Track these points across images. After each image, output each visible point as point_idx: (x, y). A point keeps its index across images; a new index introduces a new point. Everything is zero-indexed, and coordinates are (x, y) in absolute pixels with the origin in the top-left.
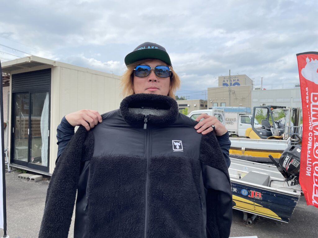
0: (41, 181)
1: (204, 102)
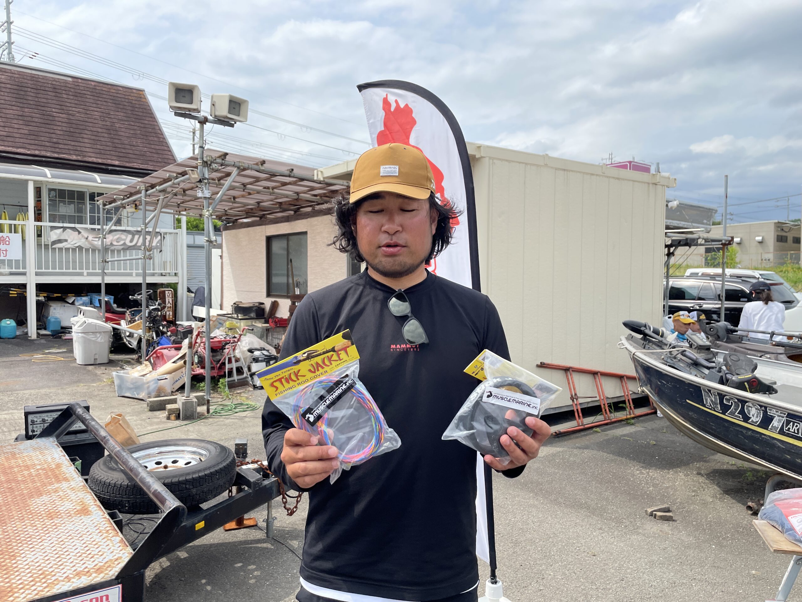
1: (791, 229)
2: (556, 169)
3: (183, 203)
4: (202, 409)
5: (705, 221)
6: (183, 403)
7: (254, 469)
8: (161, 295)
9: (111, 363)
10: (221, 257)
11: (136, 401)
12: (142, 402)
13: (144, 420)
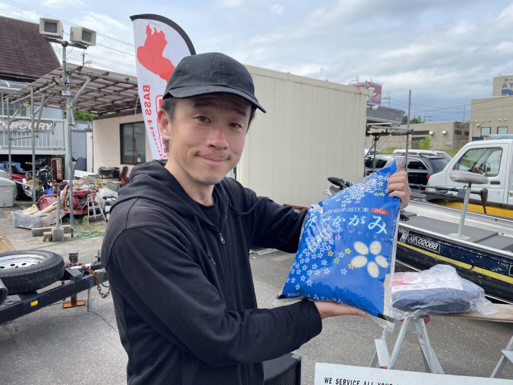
1: (463, 127)
2: (296, 82)
3: (62, 101)
4: (69, 235)
5: (397, 119)
6: (54, 231)
7: (79, 269)
8: (54, 163)
9: (15, 206)
10: (92, 137)
11: (26, 230)
12: (30, 231)
13: (28, 242)
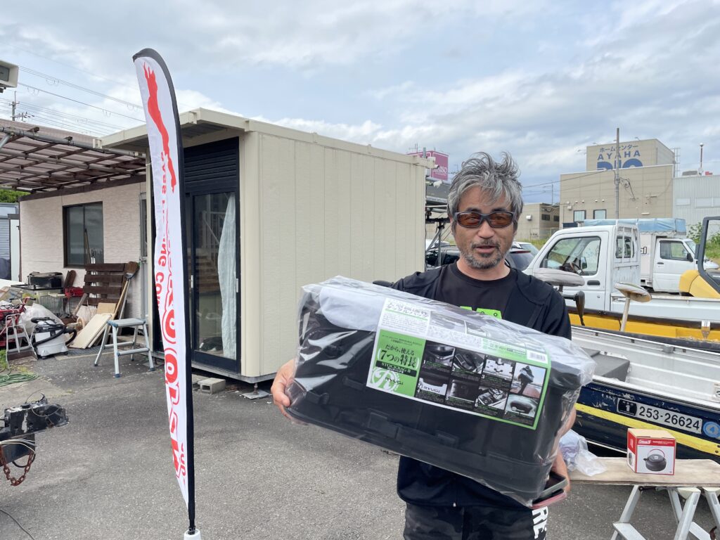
0: (222, 390)
1: (552, 210)
2: (325, 147)
10: (19, 227)
